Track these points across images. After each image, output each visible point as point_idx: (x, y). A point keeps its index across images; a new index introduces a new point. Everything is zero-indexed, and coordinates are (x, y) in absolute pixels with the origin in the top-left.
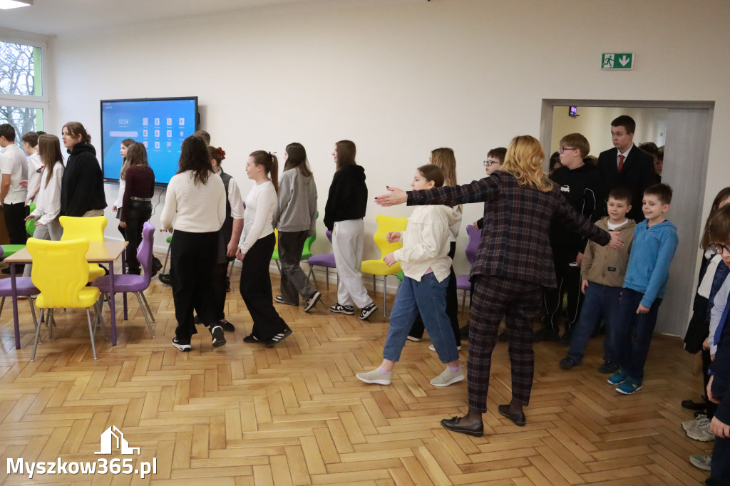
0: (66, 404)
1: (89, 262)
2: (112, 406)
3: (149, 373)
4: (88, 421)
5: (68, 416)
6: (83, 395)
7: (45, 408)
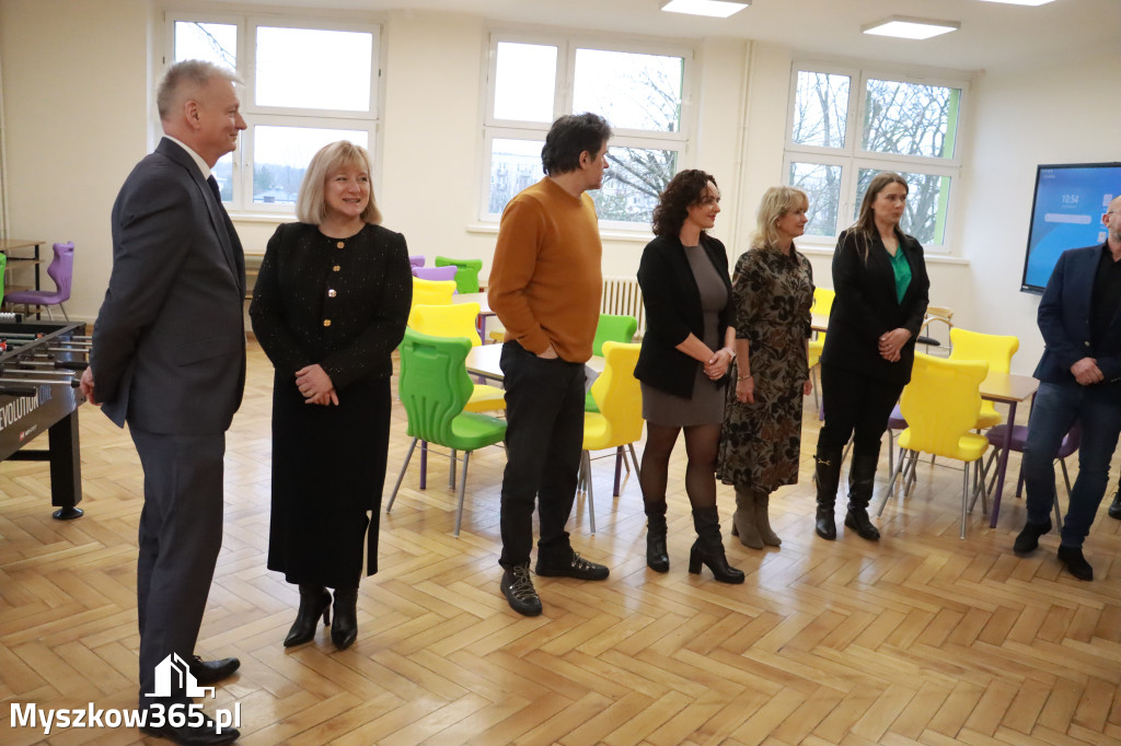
0: (907, 585)
1: (985, 397)
2: (969, 608)
3: (1035, 580)
4: (931, 616)
5: (907, 601)
6: (932, 579)
7: (879, 580)
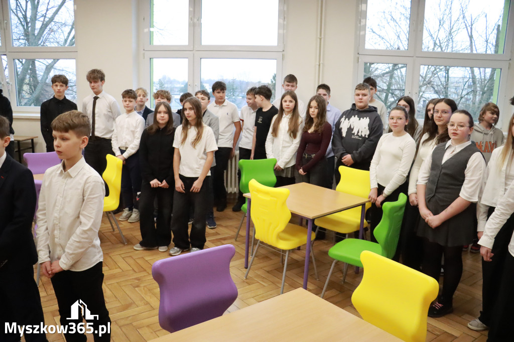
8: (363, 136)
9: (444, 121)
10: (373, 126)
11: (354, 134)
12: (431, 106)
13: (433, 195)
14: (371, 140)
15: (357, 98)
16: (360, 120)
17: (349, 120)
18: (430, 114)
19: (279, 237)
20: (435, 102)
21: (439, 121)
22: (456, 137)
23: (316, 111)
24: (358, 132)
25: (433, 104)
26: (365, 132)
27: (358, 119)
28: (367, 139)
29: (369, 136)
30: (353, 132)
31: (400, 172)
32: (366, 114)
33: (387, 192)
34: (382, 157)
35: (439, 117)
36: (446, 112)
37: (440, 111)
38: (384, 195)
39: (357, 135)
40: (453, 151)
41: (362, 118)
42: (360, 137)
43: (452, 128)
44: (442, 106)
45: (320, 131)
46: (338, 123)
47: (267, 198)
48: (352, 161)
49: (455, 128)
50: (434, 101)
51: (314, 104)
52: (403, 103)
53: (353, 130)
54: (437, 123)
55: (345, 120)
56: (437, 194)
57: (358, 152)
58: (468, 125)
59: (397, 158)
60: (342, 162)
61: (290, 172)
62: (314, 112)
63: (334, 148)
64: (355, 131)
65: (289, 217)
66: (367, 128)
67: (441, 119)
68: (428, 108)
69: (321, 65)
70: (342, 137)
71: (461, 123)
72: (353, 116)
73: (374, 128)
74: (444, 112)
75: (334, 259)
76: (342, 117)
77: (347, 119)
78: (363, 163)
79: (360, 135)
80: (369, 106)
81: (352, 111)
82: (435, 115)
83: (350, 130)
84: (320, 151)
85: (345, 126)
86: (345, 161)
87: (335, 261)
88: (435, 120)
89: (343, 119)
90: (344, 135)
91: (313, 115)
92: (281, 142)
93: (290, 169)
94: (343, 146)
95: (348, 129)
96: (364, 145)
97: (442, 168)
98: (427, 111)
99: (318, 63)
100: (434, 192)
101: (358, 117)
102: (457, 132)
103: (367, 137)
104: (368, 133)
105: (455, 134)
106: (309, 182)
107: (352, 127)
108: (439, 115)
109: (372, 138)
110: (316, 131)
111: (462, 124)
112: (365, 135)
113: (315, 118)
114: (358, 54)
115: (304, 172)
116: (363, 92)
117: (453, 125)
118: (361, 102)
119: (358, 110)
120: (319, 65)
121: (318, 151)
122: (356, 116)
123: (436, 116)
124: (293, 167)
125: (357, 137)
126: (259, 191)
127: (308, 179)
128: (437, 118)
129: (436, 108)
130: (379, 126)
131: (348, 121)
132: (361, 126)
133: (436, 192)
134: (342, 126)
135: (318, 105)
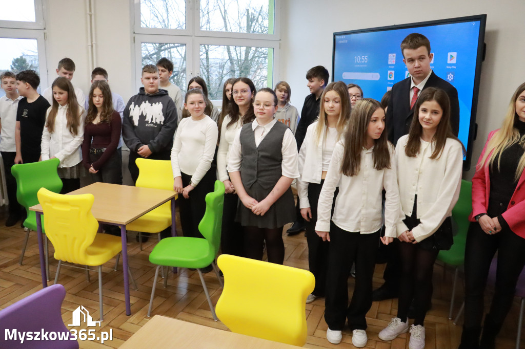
8: (159, 123)
9: (245, 100)
10: (168, 112)
11: (148, 121)
12: (229, 86)
13: (254, 181)
14: (168, 127)
15: (147, 81)
16: (152, 105)
17: (139, 106)
18: (228, 94)
19: (88, 253)
20: (234, 82)
21: (240, 101)
22: (262, 116)
23: (102, 100)
24: (152, 119)
25: (231, 83)
26: (160, 119)
27: (150, 104)
28: (163, 125)
29: (164, 122)
30: (146, 120)
31: (205, 158)
32: (157, 99)
33: (195, 180)
34: (183, 143)
35: (240, 97)
36: (245, 91)
37: (239, 91)
38: (192, 185)
39: (152, 123)
40: (263, 132)
41: (154, 104)
42: (154, 124)
43: (258, 107)
44: (240, 85)
45: (108, 121)
46: (127, 111)
47: (67, 209)
48: (150, 152)
49: (261, 107)
50: (231, 80)
51: (97, 91)
52: (195, 84)
53: (145, 117)
54: (239, 103)
55: (135, 107)
56: (259, 179)
57: (155, 141)
58: (273, 104)
59: (200, 142)
60: (138, 154)
61: (75, 172)
62: (98, 100)
63: (127, 139)
64: (148, 119)
65: (97, 226)
66: (162, 114)
67: (242, 98)
68: (226, 88)
69: (94, 46)
70: (134, 127)
71: (267, 102)
72: (143, 102)
73: (169, 113)
74: (243, 91)
75: (156, 265)
76: (129, 104)
77: (137, 106)
78: (162, 152)
79: (155, 122)
80: (159, 90)
81: (141, 96)
82: (234, 96)
83: (142, 117)
84: (111, 143)
85: (135, 113)
86: (142, 153)
87: (158, 267)
88: (235, 101)
89: (132, 106)
90: (136, 123)
91: (98, 104)
92: (60, 138)
93: (75, 169)
94: (137, 137)
95: (140, 116)
96: (160, 132)
97: (259, 151)
98: (225, 91)
99: (90, 44)
100: (256, 177)
101: (149, 102)
102: (265, 111)
103: (162, 123)
104: (163, 119)
105: (262, 113)
106: (101, 181)
107: (144, 115)
108: (239, 95)
109: (168, 124)
110: (103, 122)
111: (267, 104)
112: (160, 122)
113: (100, 107)
114: (134, 33)
115: (96, 170)
116: (154, 75)
117: (258, 105)
118: (152, 86)
119: (148, 95)
120: (92, 46)
121: (109, 144)
122: (147, 101)
123: (237, 97)
124: (79, 165)
125: (152, 125)
126: (53, 202)
127: (100, 178)
128: (238, 99)
129: (234, 88)
130: (173, 111)
131: (139, 108)
132: (154, 112)
133: (258, 177)
134: (132, 114)
135: (103, 93)
